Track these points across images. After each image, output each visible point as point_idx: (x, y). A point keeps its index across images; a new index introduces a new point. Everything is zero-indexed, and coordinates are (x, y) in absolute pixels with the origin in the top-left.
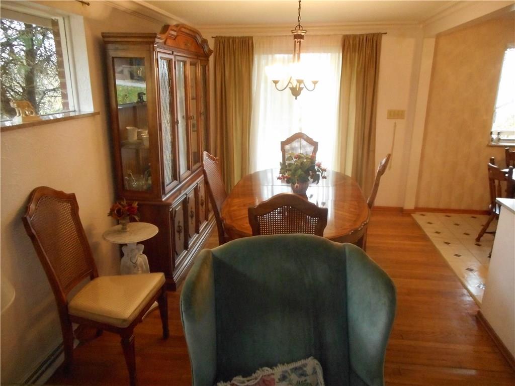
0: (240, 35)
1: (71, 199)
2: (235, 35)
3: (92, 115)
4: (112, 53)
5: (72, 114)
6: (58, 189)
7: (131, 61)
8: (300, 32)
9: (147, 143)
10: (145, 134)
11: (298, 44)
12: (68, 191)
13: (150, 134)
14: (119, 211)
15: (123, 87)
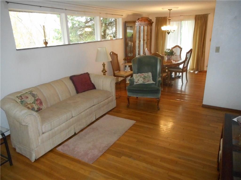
0: (163, 16)
1: (117, 55)
2: (162, 16)
3: (122, 39)
4: (127, 25)
5: (118, 38)
6: (115, 52)
7: (131, 27)
8: (170, 19)
9: (132, 46)
10: (132, 44)
11: (169, 21)
12: (116, 53)
13: (133, 43)
14: (125, 59)
15: (129, 32)
